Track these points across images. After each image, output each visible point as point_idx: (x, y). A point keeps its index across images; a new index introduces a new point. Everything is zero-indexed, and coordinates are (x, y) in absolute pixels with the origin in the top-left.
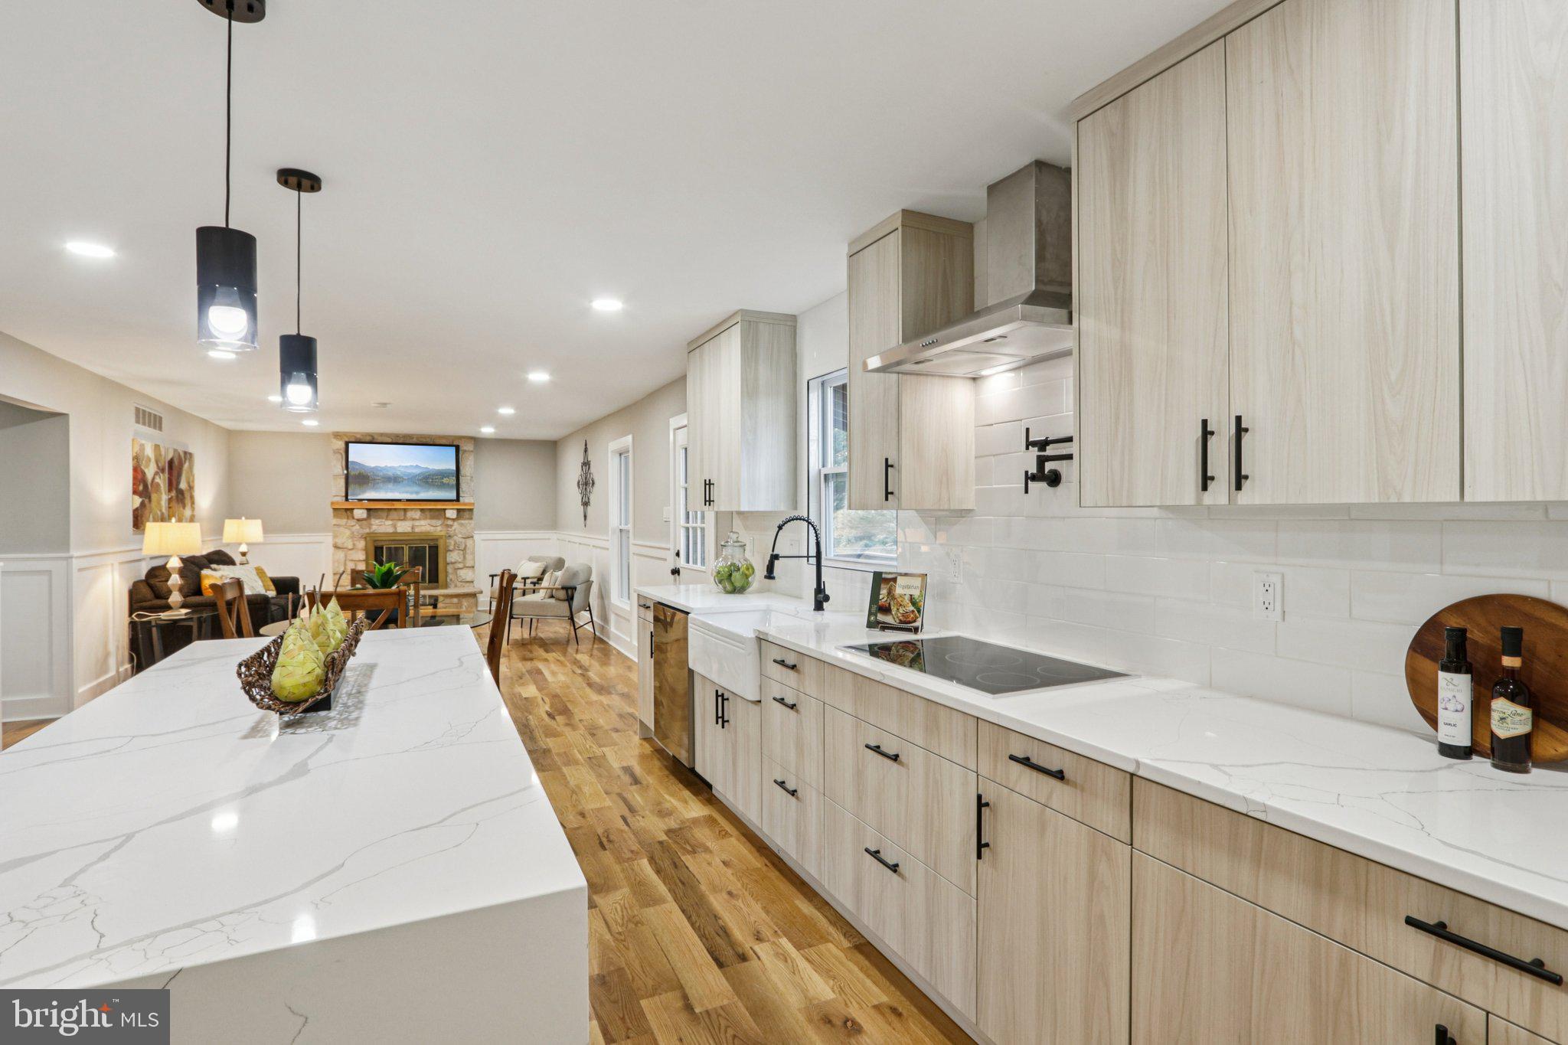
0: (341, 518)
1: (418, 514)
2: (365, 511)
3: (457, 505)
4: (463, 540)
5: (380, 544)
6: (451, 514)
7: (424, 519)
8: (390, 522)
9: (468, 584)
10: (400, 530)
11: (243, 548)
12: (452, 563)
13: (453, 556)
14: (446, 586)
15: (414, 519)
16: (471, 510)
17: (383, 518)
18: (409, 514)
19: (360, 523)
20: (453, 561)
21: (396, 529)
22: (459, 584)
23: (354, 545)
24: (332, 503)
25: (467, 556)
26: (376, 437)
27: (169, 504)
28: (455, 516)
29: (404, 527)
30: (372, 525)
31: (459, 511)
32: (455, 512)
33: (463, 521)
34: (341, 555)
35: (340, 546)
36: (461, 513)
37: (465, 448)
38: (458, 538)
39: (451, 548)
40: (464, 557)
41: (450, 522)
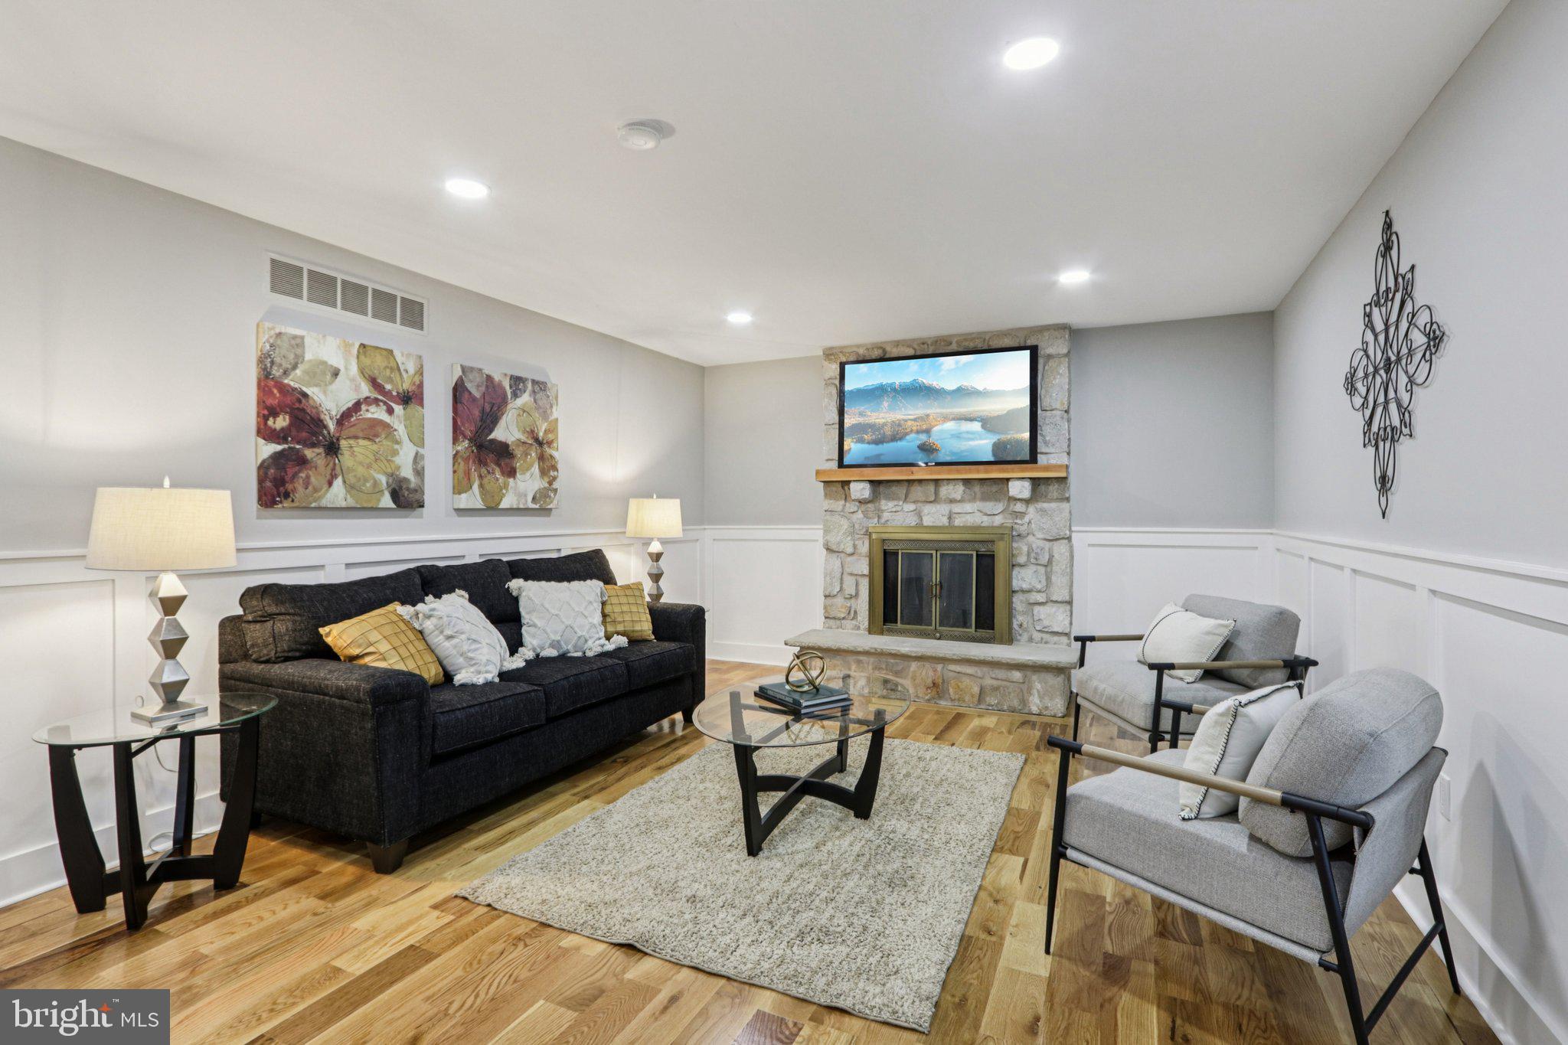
0: (836, 499)
1: (958, 491)
2: (867, 486)
3: (1032, 470)
4: (1047, 545)
5: (892, 547)
6: (1019, 489)
7: (970, 501)
8: (912, 507)
9: (1056, 638)
10: (927, 521)
11: (655, 547)
12: (1023, 591)
13: (1024, 578)
14: (1009, 639)
15: (952, 501)
16: (1063, 480)
17: (898, 499)
18: (945, 491)
19: (863, 507)
20: (1025, 586)
21: (922, 520)
22: (1037, 636)
23: (855, 546)
24: (818, 473)
25: (1054, 578)
26: (888, 349)
27: (454, 466)
28: (1026, 493)
29: (935, 515)
30: (883, 511)
31: (1036, 482)
32: (1027, 484)
33: (1045, 505)
34: (836, 563)
35: (834, 547)
36: (1043, 488)
37: (1050, 351)
38: (1036, 541)
39: (1022, 559)
40: (1048, 579)
41: (1019, 507)
